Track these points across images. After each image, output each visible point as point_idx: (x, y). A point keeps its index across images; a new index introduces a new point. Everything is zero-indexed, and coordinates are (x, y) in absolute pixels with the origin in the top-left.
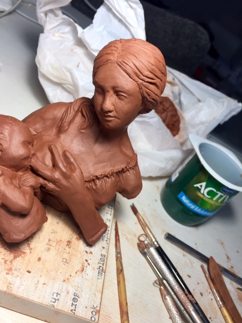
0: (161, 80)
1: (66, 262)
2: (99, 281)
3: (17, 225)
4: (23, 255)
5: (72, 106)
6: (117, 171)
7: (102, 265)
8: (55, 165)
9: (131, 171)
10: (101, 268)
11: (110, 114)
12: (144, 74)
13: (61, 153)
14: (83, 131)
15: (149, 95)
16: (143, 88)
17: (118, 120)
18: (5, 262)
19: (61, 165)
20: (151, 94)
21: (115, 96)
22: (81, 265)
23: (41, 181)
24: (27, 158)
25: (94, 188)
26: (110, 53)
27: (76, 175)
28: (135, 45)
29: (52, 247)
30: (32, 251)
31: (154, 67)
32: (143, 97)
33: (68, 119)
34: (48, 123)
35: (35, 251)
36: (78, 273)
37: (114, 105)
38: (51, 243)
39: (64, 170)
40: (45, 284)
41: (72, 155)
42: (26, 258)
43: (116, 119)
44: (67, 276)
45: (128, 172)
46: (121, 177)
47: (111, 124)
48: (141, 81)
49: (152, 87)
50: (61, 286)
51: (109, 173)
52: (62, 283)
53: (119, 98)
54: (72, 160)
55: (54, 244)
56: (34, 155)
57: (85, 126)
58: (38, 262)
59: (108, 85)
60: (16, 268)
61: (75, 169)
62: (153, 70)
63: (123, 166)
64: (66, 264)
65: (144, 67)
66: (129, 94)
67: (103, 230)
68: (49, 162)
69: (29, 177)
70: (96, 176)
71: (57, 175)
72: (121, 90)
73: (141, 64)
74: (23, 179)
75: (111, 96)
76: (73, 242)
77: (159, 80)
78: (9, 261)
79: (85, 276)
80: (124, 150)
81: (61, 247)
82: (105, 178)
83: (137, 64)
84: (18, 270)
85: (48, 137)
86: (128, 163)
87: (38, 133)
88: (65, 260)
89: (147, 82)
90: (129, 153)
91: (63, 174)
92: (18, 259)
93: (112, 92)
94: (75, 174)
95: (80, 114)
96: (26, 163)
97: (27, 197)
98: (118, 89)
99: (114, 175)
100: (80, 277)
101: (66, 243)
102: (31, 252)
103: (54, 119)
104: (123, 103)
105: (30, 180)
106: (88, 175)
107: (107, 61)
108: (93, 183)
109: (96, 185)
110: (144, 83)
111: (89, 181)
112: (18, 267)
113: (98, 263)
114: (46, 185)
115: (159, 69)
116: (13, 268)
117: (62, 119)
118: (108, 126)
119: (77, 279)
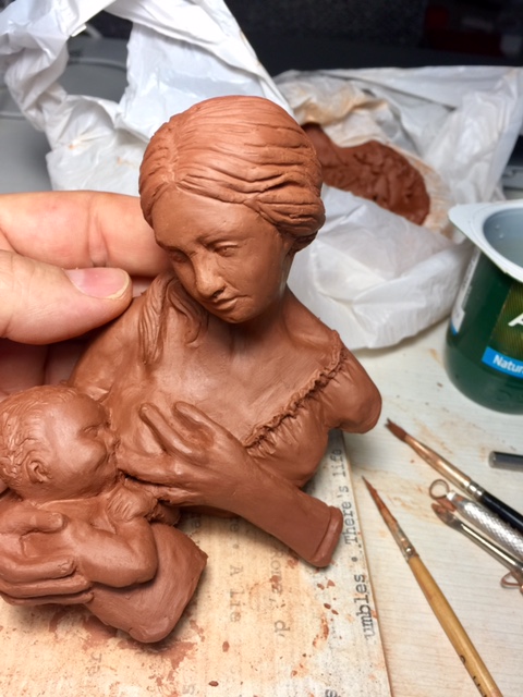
0: (299, 164)
1: (284, 629)
2: (371, 641)
3: (144, 606)
4: (189, 652)
5: (148, 303)
6: (307, 391)
7: (364, 603)
8: (167, 448)
9: (338, 377)
10: (365, 610)
11: (224, 296)
12: (249, 178)
13: (168, 413)
14: (195, 344)
15: (287, 214)
16: (265, 206)
17: (247, 299)
18: (159, 682)
19: (177, 444)
20: (289, 210)
21: (213, 255)
22: (320, 621)
23: (154, 491)
24: (104, 460)
25: (272, 452)
26: (157, 170)
27: (220, 446)
28: (200, 122)
29: (243, 608)
30: (204, 634)
31: (266, 149)
32: (278, 225)
33: (151, 336)
34: (119, 359)
35: (210, 632)
36: (319, 642)
37: (220, 275)
38: (237, 598)
39: (187, 451)
41: (192, 407)
42: (198, 655)
43: (242, 300)
44: (297, 659)
45: (333, 383)
46: (323, 398)
47: (236, 314)
48: (251, 196)
49: (283, 193)
50: (291, 688)
51: (289, 408)
52: (291, 681)
53: (223, 255)
54: (197, 418)
55: (246, 597)
56: (116, 445)
57: (193, 332)
58: (225, 654)
59: (185, 240)
60: (184, 687)
61: (212, 434)
62: (266, 157)
63: (315, 375)
64: (286, 633)
65: (242, 163)
66: (240, 237)
67: (333, 527)
68: (151, 446)
69: (124, 498)
70: (265, 427)
71: (179, 468)
72: (217, 237)
73: (231, 160)
74: (114, 507)
75: (204, 258)
76: (283, 576)
77: (295, 167)
78: (165, 678)
79: (335, 643)
80: (303, 336)
81: (262, 600)
82: (286, 421)
83: (223, 166)
84: (191, 690)
85: (131, 389)
86: (324, 364)
87: (110, 390)
88: (280, 626)
89: (266, 190)
90: (317, 338)
91: (189, 460)
92: (181, 664)
93: (201, 251)
94: (215, 448)
95: (172, 310)
96: (107, 471)
97: (136, 545)
98: (209, 239)
99: (303, 403)
100: (328, 650)
101: (269, 586)
102: (203, 639)
103: (126, 345)
104: (236, 261)
105: (130, 502)
106: (247, 433)
107: (158, 189)
108: (264, 443)
109: (272, 445)
110: (261, 196)
111: (255, 444)
112: (189, 683)
113: (355, 600)
114: (168, 495)
115: (280, 146)
116: (180, 689)
117: (141, 338)
118: (232, 318)
119: (321, 658)
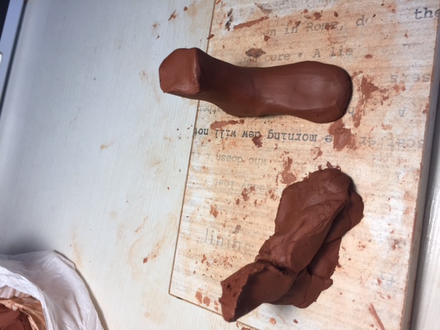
1: (362, 20)
18: (385, 98)
30: (358, 71)
40: (406, 35)
52: (398, 13)
58: (373, 57)
60: (391, 82)
64: (365, 17)
76: (326, 22)
81: (340, 35)
84: (394, 77)
88: (360, 22)
102: (361, 72)
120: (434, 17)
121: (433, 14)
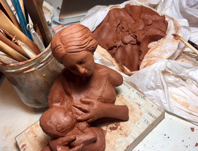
7: (141, 96)
12: (83, 44)
40: (138, 124)
48: (85, 48)
52: (141, 117)
88: (132, 110)
89: (87, 45)
120: (148, 125)
121: (148, 124)
